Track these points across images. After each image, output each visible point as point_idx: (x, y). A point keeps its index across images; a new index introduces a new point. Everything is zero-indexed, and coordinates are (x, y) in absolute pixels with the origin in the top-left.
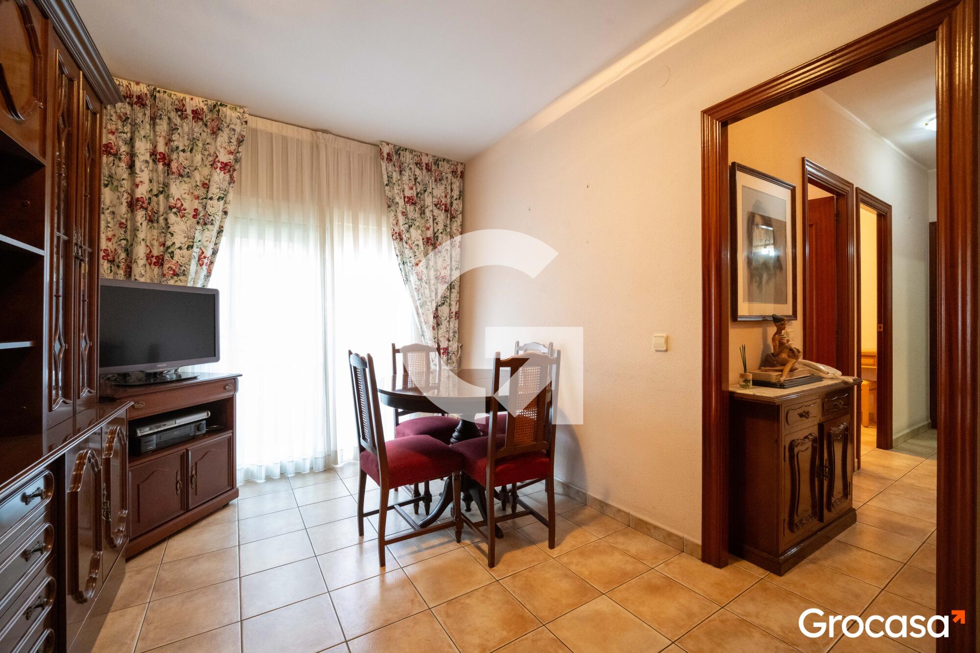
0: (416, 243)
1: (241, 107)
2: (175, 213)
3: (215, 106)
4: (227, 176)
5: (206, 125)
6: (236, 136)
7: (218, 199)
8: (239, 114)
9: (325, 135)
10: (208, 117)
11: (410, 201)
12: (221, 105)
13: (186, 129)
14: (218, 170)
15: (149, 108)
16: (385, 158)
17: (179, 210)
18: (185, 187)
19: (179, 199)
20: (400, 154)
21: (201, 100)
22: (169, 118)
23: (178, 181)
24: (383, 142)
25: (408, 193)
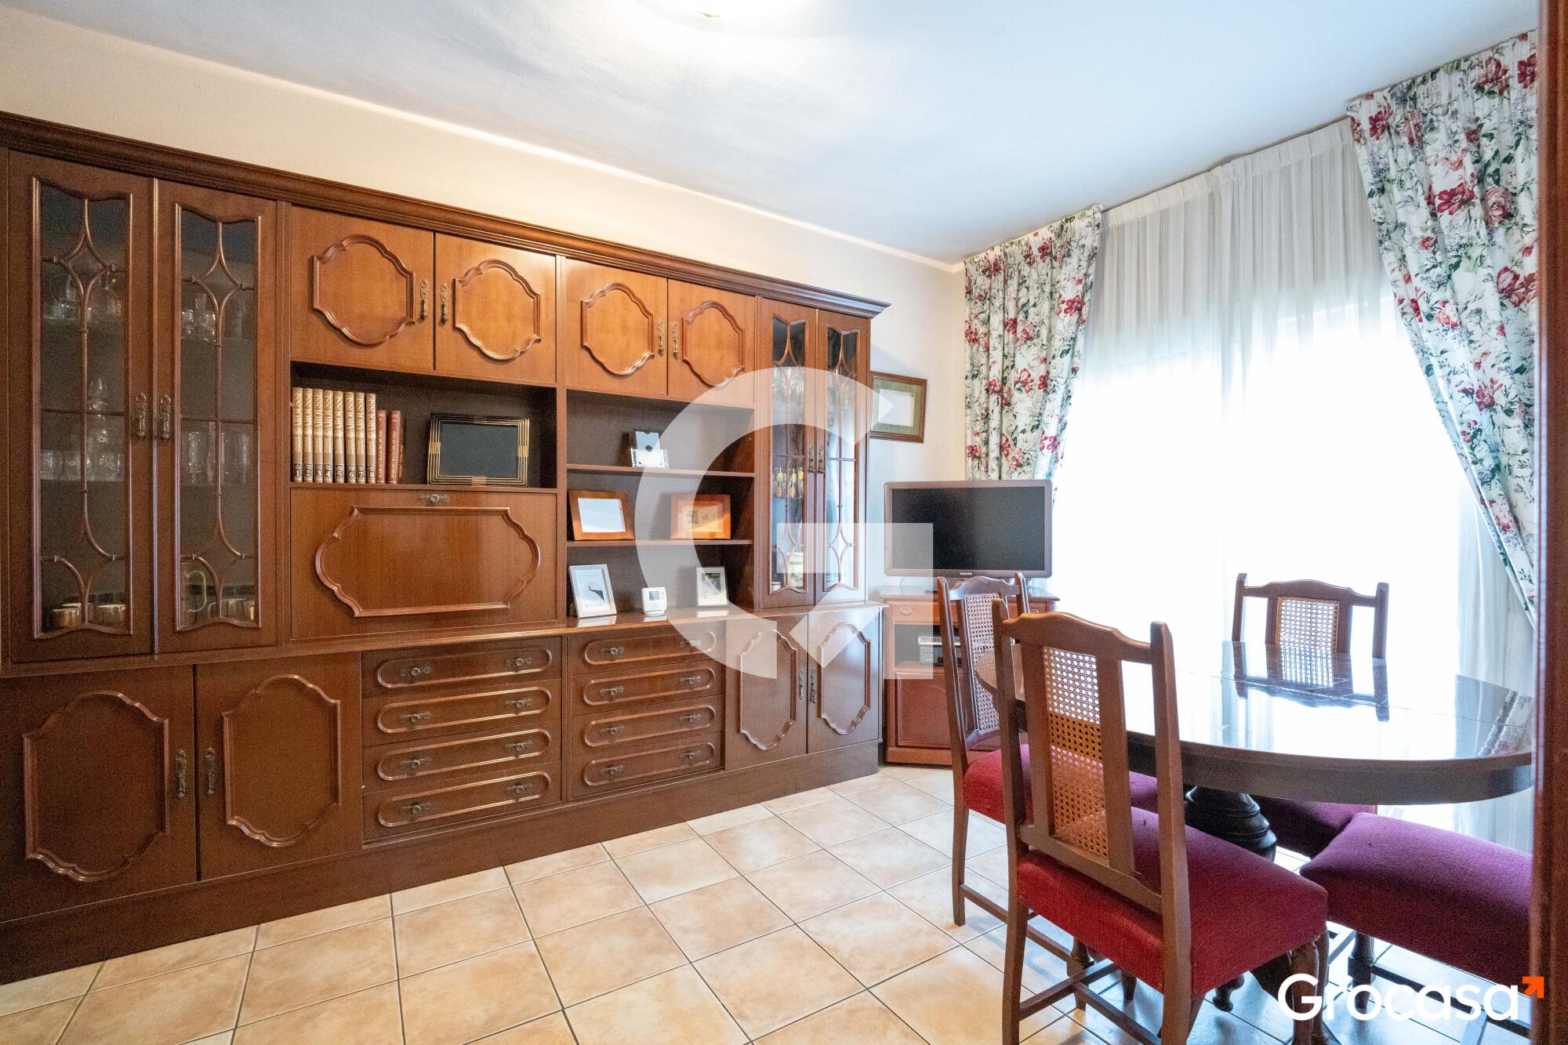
0: (1472, 307)
1: (1089, 208)
2: (1019, 389)
3: (1062, 226)
4: (1075, 316)
5: (1055, 258)
6: (1086, 254)
7: (1061, 356)
8: (1089, 219)
9: (1228, 167)
10: (1058, 246)
11: (1454, 199)
12: (1066, 221)
13: (1034, 276)
14: (1062, 314)
15: (1002, 272)
16: (1367, 134)
17: (1025, 383)
18: (1034, 350)
19: (1025, 370)
20: (1414, 99)
21: (1046, 229)
22: (1019, 272)
23: (1025, 347)
24: (1354, 99)
25: (1444, 180)
